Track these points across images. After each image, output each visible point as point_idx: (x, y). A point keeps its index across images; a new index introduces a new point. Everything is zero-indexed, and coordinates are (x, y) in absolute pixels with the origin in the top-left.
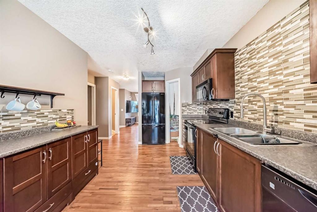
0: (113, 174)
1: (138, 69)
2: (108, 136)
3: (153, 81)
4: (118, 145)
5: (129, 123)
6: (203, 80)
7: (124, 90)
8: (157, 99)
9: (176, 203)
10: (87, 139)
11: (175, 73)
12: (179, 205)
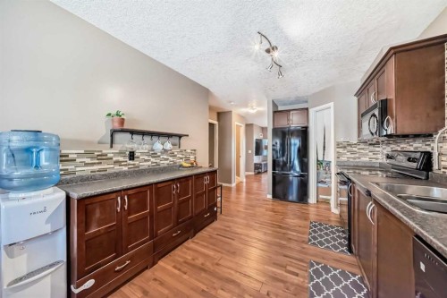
0: (231, 224)
1: (267, 97)
2: (230, 183)
3: (289, 111)
4: (243, 195)
5: (259, 169)
6: (373, 102)
7: (252, 124)
8: (298, 136)
9: (304, 277)
10: (207, 181)
11: (322, 96)
12: (307, 281)
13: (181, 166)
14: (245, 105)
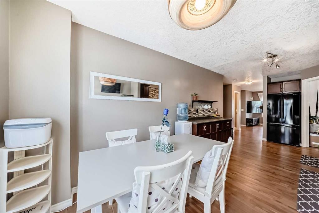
1: (263, 74)
3: (282, 82)
5: (250, 123)
10: (228, 124)
13: (213, 117)
14: (243, 79)
